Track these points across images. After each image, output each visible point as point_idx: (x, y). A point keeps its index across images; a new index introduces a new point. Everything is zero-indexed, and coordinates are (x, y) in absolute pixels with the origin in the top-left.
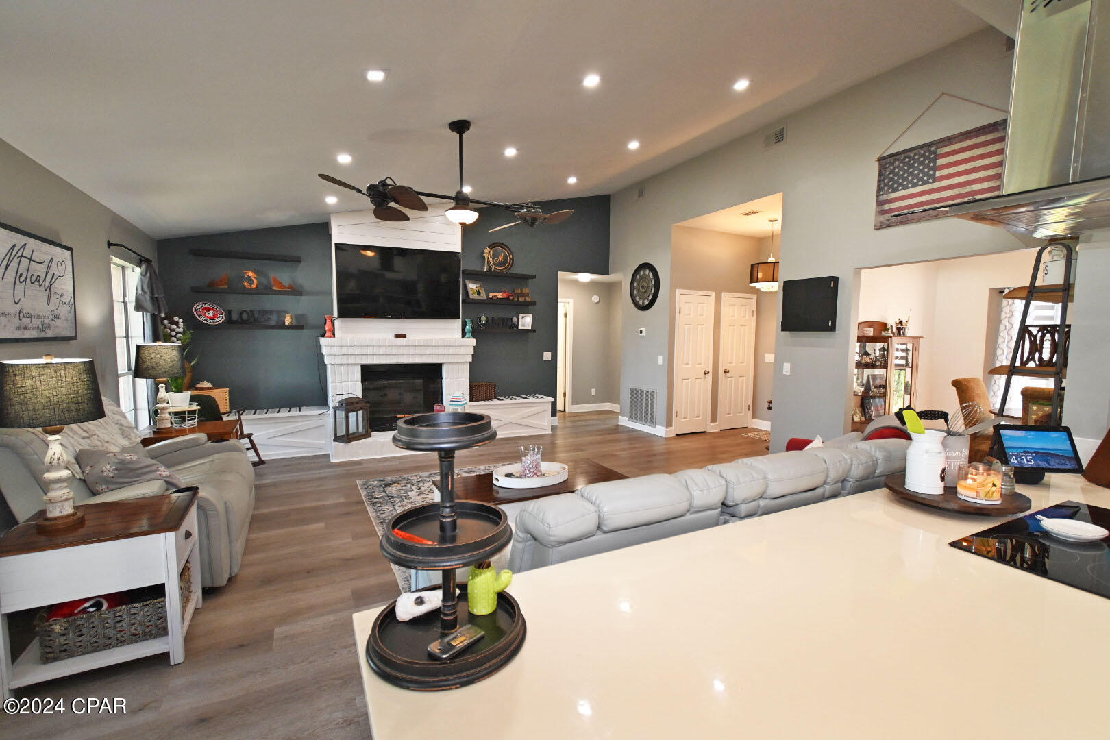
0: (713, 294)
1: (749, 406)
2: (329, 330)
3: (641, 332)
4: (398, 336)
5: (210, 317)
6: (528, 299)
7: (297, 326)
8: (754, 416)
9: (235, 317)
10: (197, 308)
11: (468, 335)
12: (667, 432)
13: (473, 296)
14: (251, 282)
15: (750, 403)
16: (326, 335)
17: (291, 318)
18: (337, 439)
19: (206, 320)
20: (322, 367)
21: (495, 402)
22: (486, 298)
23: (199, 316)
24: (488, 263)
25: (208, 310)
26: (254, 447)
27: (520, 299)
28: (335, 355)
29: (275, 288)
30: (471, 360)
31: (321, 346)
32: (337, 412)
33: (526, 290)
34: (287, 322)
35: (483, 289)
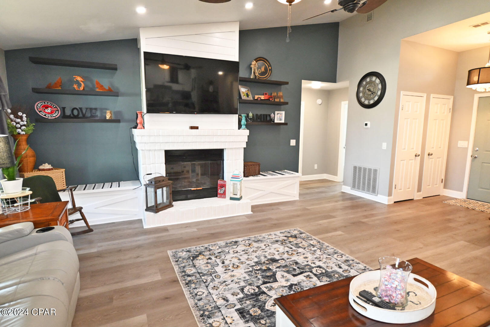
0: (425, 95)
1: (442, 180)
2: (141, 123)
3: (366, 124)
4: (192, 128)
5: (49, 113)
6: (282, 100)
7: (116, 121)
8: (445, 187)
9: (68, 112)
10: (38, 105)
11: (243, 127)
12: (389, 200)
13: (244, 97)
14: (79, 85)
15: (443, 177)
16: (138, 127)
17: (111, 113)
18: (148, 209)
19: (45, 115)
20: (134, 152)
21: (261, 177)
22: (252, 99)
23: (40, 112)
24: (254, 73)
25: (47, 107)
26: (84, 218)
27: (276, 100)
28: (145, 143)
29: (97, 90)
30: (245, 146)
31: (133, 135)
32: (148, 188)
33: (281, 94)
34: (108, 117)
35: (250, 93)
